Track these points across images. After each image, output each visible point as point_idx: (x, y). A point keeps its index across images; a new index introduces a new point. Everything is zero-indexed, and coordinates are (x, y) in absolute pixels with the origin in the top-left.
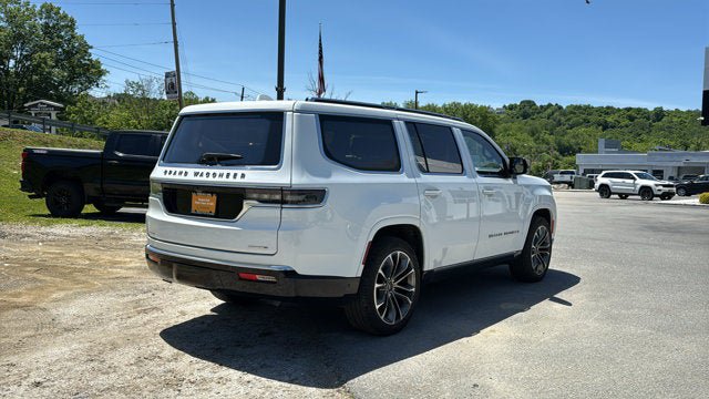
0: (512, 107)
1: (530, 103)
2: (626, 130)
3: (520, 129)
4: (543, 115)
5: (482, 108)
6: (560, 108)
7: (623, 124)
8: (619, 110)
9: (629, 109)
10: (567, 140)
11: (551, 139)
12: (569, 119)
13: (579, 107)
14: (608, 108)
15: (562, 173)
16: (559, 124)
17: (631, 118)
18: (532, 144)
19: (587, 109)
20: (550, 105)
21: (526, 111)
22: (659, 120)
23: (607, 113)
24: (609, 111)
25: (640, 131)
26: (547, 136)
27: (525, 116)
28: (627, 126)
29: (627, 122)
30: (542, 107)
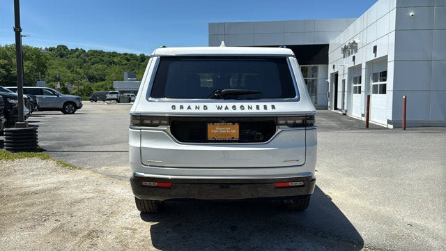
0: (51, 49)
1: (64, 48)
2: (126, 67)
3: (60, 64)
4: (73, 56)
5: (36, 49)
6: (84, 51)
7: (124, 63)
8: (120, 54)
9: (126, 54)
10: (92, 72)
11: (81, 71)
12: (90, 59)
13: (96, 52)
14: (114, 53)
15: (111, 93)
16: (85, 62)
17: (128, 60)
18: (69, 74)
19: (101, 53)
20: (77, 49)
21: (62, 52)
22: (143, 61)
23: (113, 56)
24: (114, 55)
25: (133, 68)
26: (78, 69)
27: (62, 56)
28: (126, 64)
29: (126, 62)
30: (72, 50)
